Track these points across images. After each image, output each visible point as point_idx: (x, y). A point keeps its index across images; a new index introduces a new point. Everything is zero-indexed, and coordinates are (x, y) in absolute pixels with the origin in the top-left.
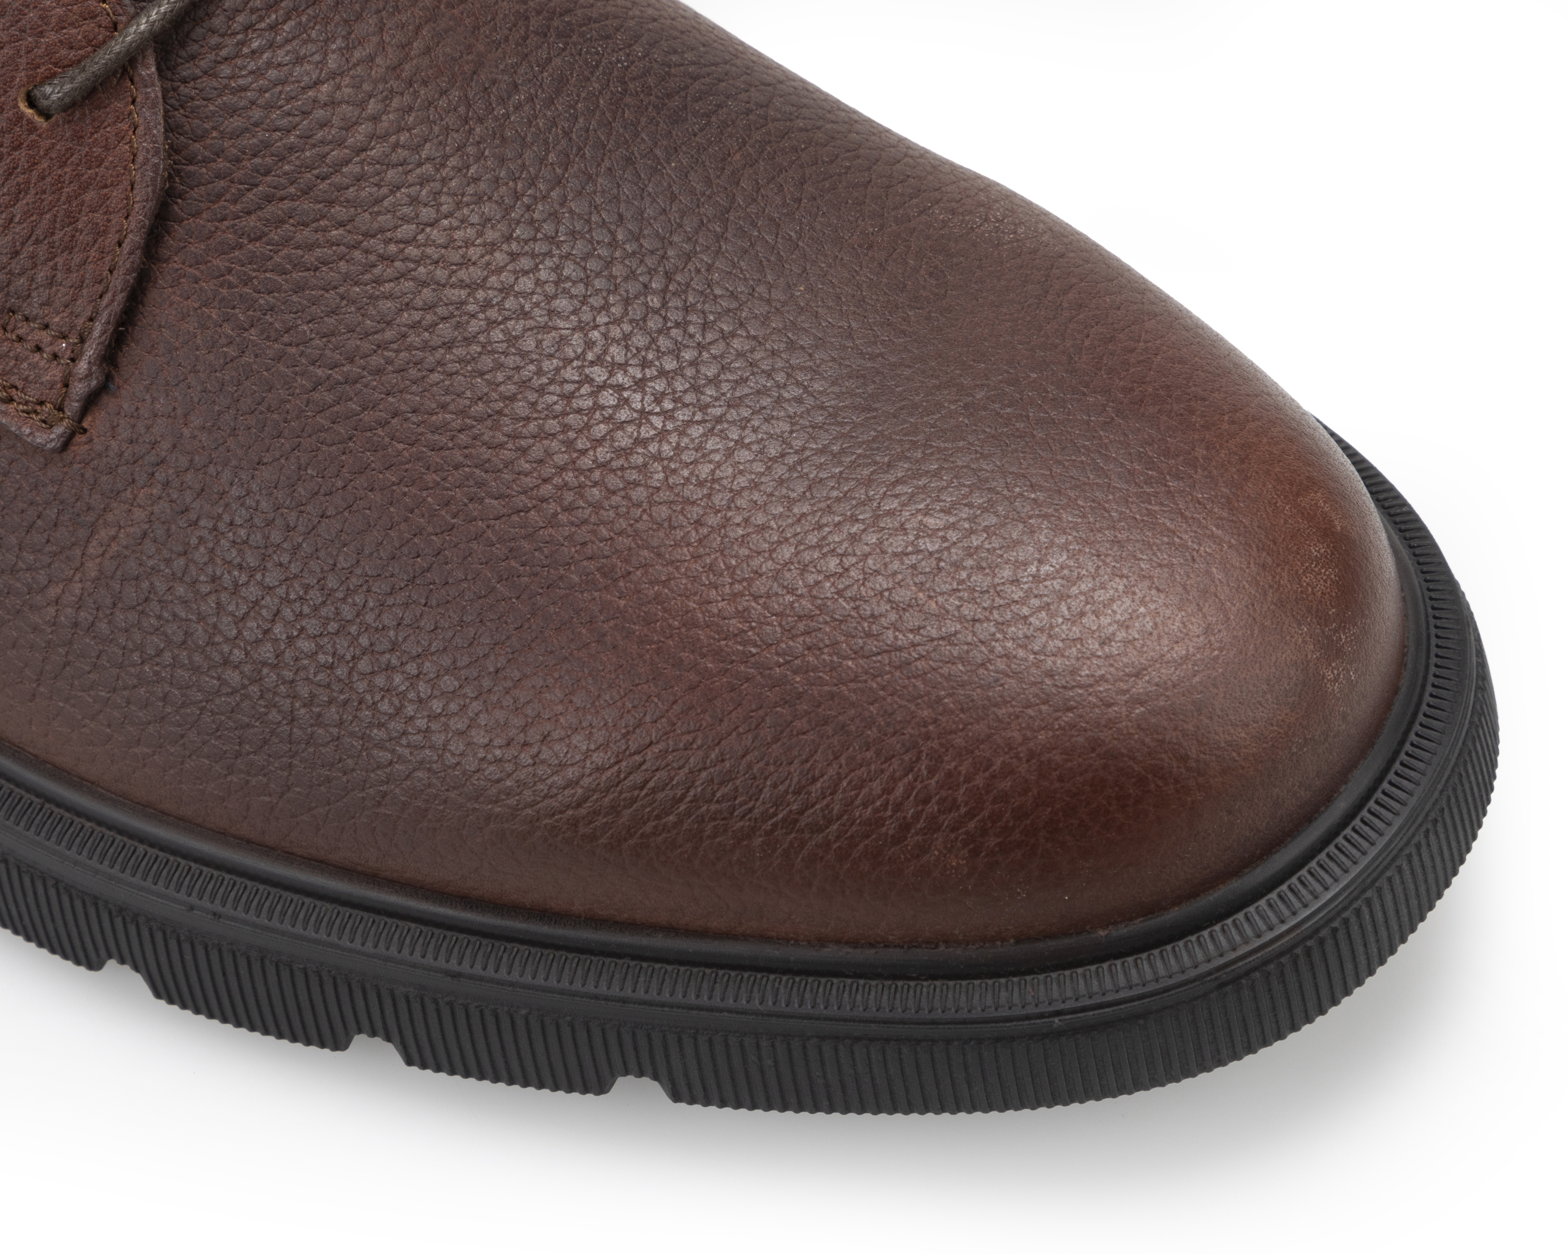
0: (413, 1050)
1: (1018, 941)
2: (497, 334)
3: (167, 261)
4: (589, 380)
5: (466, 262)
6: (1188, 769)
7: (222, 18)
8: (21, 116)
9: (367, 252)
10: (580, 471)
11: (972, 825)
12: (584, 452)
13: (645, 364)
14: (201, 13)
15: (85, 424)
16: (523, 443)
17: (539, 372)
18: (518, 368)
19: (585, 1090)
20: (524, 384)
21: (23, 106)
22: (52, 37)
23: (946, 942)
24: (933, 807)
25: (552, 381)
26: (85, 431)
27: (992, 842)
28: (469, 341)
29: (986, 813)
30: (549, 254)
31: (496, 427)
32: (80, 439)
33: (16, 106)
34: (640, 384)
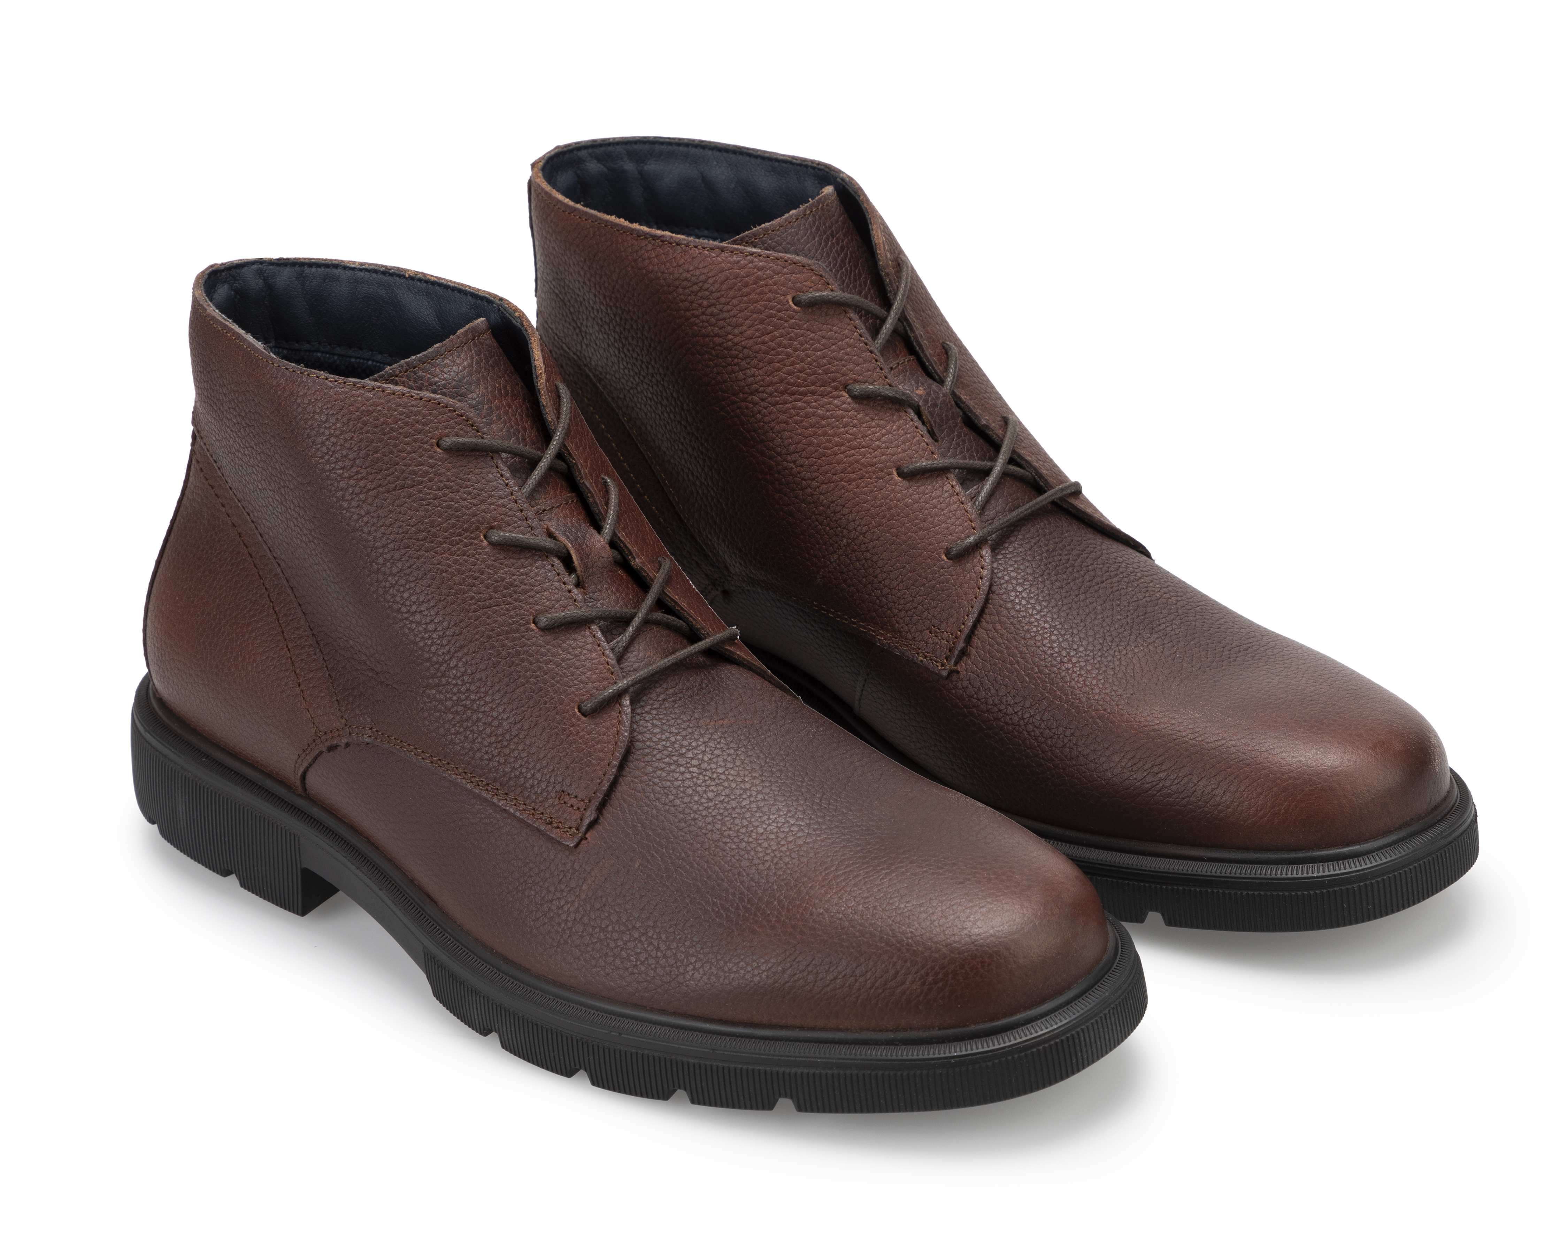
0: (695, 1097)
1: (940, 1029)
2: (754, 805)
3: (625, 776)
4: (788, 822)
5: (743, 781)
6: (1010, 953)
7: (655, 695)
8: (575, 714)
9: (705, 775)
10: (781, 851)
11: (923, 972)
12: (783, 845)
13: (810, 819)
14: (647, 691)
15: (587, 836)
16: (760, 842)
17: (769, 819)
18: (760, 817)
19: (763, 1109)
20: (763, 822)
21: (576, 710)
22: (590, 685)
23: (911, 1029)
24: (908, 964)
25: (773, 822)
26: (586, 839)
27: (930, 979)
28: (742, 807)
29: (929, 966)
30: (777, 782)
31: (750, 836)
32: (584, 842)
33: (574, 710)
34: (808, 825)
